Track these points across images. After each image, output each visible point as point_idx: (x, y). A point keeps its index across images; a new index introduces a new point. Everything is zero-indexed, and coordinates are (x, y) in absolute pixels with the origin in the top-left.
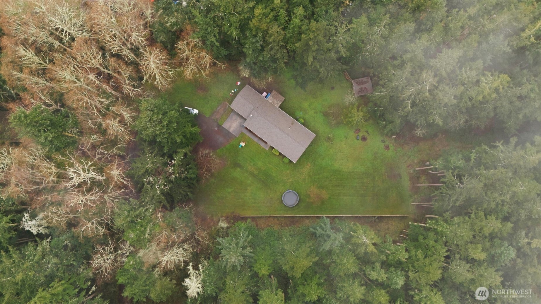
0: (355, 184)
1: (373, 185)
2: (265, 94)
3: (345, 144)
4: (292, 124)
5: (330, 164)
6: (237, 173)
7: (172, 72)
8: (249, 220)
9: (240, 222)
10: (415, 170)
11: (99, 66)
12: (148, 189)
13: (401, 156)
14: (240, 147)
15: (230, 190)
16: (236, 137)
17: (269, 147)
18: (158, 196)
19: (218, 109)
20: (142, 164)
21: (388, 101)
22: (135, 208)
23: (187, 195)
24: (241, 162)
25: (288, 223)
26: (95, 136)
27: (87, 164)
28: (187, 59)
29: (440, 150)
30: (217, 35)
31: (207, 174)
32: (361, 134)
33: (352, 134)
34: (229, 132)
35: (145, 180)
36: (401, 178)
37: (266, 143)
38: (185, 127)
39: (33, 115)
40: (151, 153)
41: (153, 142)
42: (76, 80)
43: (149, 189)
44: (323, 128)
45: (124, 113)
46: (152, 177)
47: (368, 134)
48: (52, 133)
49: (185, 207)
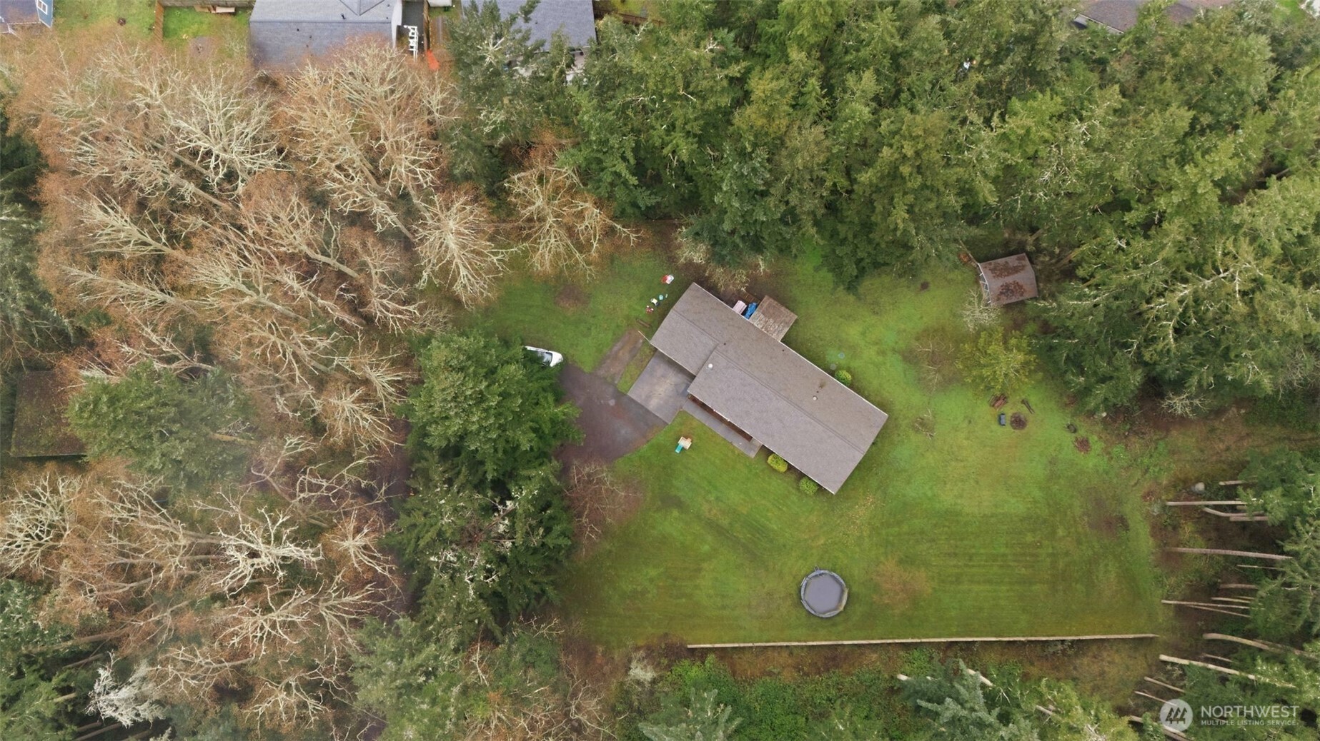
0: (1003, 550)
1: (1050, 550)
2: (741, 305)
3: (967, 439)
4: (822, 386)
5: (929, 494)
6: (671, 524)
7: (500, 257)
8: (711, 658)
9: (686, 662)
10: (1164, 507)
11: (304, 248)
12: (442, 586)
13: (1122, 467)
14: (678, 451)
15: (653, 572)
16: (666, 424)
17: (757, 450)
18: (470, 604)
19: (616, 348)
20: (425, 515)
21: (1099, 323)
22: (411, 643)
23: (543, 591)
24: (680, 494)
25: (820, 664)
26: (295, 440)
27: (274, 522)
28: (542, 220)
29: (1228, 449)
30: (630, 155)
31: (592, 531)
32: (1009, 411)
33: (984, 411)
34: (647, 411)
35: (432, 559)
36: (1127, 528)
37: (749, 438)
38: (537, 404)
39: (132, 395)
40: (450, 482)
41: (452, 451)
42: (243, 288)
43: (446, 585)
44: (906, 396)
45: (373, 375)
46: (453, 550)
47: (1029, 408)
48: (182, 441)
49: (539, 628)
